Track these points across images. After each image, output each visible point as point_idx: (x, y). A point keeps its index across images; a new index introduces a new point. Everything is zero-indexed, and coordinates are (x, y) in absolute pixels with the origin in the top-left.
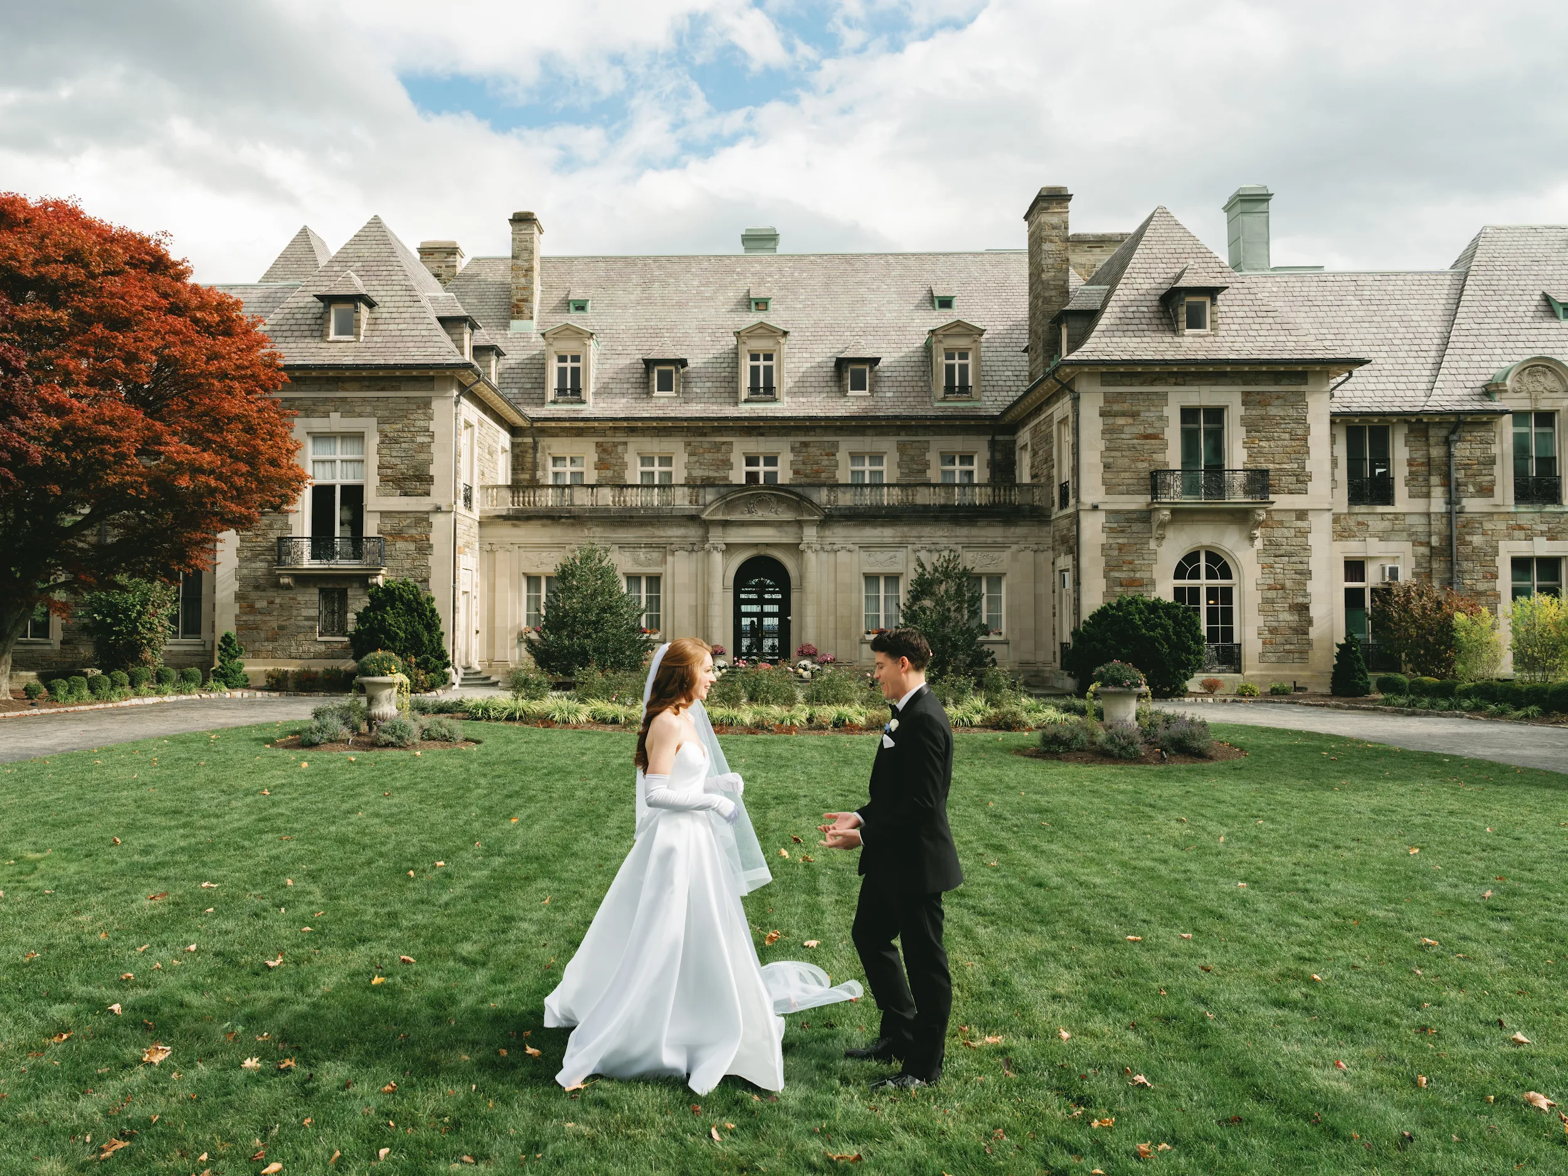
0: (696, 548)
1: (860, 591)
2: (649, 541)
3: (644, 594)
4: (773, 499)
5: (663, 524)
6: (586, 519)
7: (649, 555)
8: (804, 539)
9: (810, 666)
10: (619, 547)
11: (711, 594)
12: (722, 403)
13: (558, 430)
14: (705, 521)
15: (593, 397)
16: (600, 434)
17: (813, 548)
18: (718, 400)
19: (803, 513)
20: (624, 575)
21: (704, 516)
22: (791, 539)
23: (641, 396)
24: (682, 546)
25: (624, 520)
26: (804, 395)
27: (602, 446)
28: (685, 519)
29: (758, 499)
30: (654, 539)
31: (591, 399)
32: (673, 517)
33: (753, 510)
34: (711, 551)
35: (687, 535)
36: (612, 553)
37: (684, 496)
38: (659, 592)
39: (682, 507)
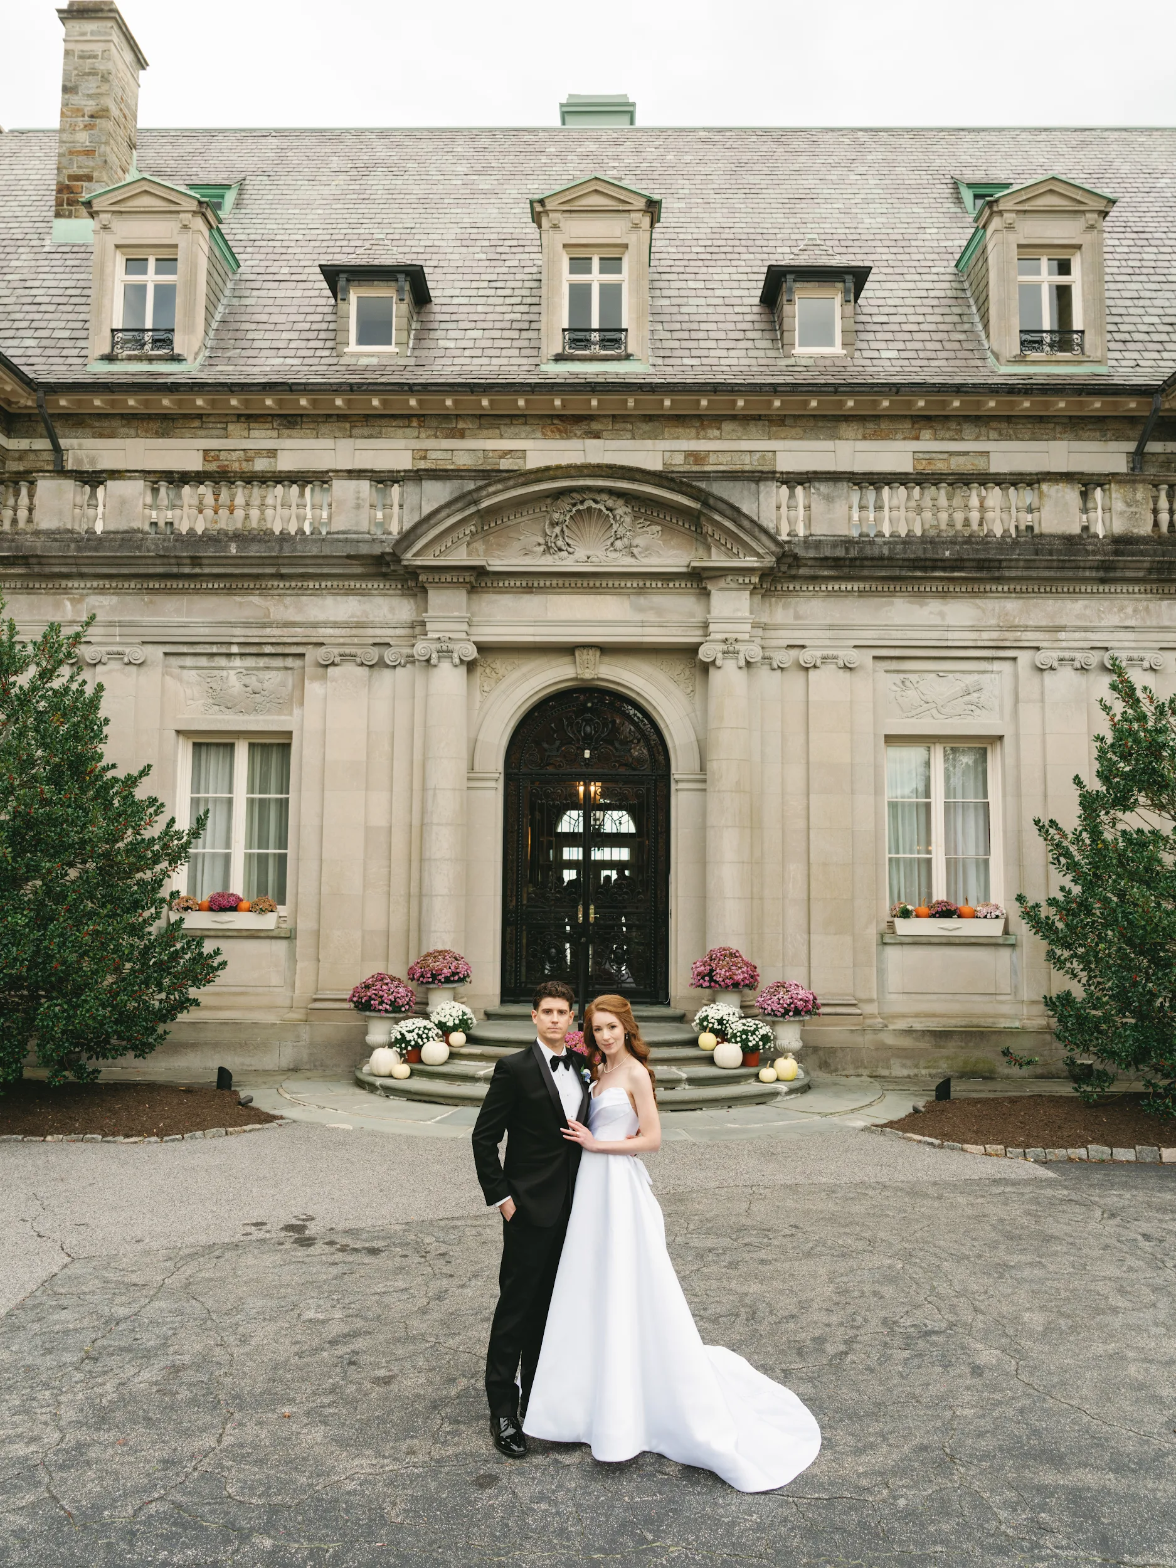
0: (389, 656)
1: (877, 789)
2: (253, 635)
3: (241, 795)
4: (621, 509)
5: (293, 584)
6: (64, 570)
7: (254, 678)
8: (712, 627)
9: (737, 1026)
10: (166, 654)
11: (430, 793)
12: (503, 368)
13: (116, 423)
14: (418, 571)
15: (207, 354)
16: (215, 432)
17: (741, 656)
18: (495, 361)
19: (709, 549)
20: (181, 739)
21: (409, 555)
22: (674, 631)
23: (319, 353)
24: (353, 651)
25: (175, 570)
26: (694, 353)
27: (217, 458)
28: (359, 570)
29: (574, 510)
30: (268, 631)
31: (197, 354)
32: (320, 561)
33: (560, 543)
34: (435, 666)
35: (364, 619)
36: (143, 670)
37: (358, 507)
38: (284, 787)
39: (349, 536)
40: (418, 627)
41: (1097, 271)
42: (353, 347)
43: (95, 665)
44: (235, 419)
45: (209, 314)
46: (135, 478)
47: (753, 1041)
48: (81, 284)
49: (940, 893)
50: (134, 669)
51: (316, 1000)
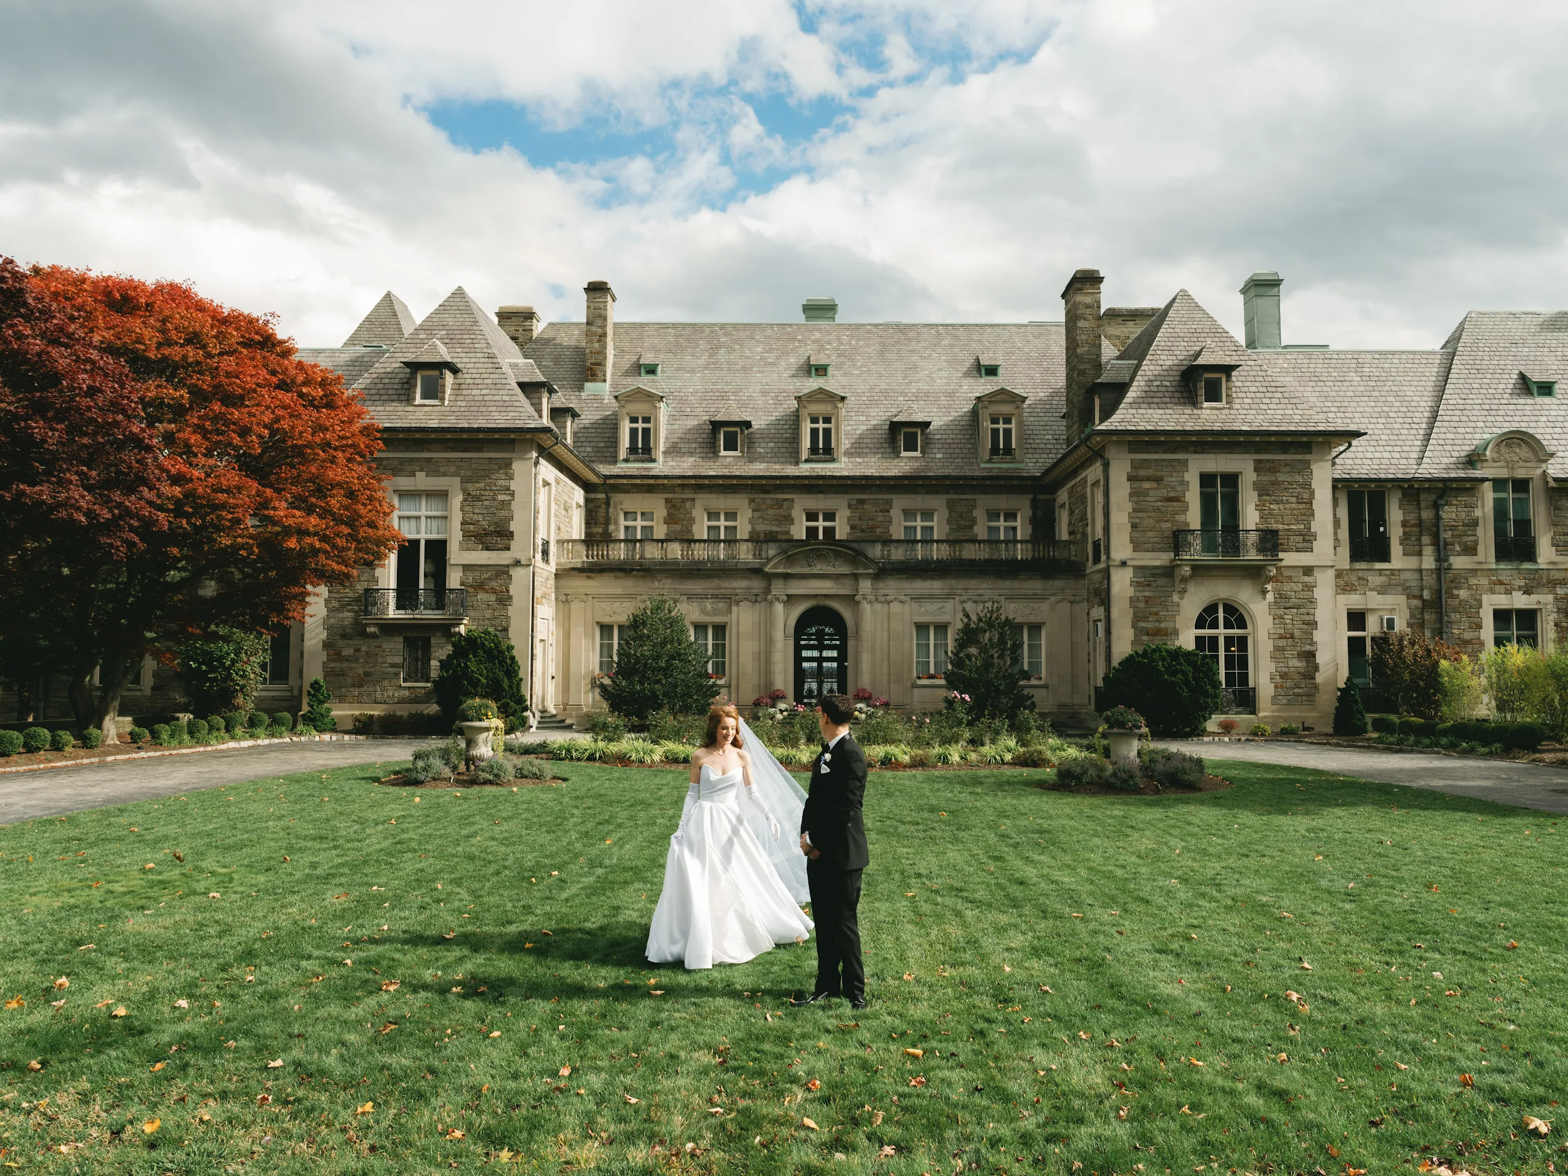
0: (759, 599)
1: (911, 640)
3: (710, 642)
4: (831, 554)
5: (729, 576)
7: (715, 605)
8: (859, 591)
9: (865, 709)
10: (689, 598)
11: (773, 642)
13: (631, 489)
14: (768, 574)
15: (666, 458)
16: (670, 493)
17: (868, 599)
18: (781, 459)
19: (859, 567)
21: (764, 570)
22: (848, 591)
23: (708, 455)
24: (747, 597)
25: (689, 573)
26: (861, 455)
27: (670, 501)
28: (747, 573)
29: (817, 554)
30: (720, 591)
31: (661, 458)
33: (811, 565)
34: (774, 602)
35: (750, 587)
37: (748, 551)
38: (724, 640)
39: (745, 562)
40: (767, 591)
41: (1021, 424)
44: (678, 488)
49: (932, 671)
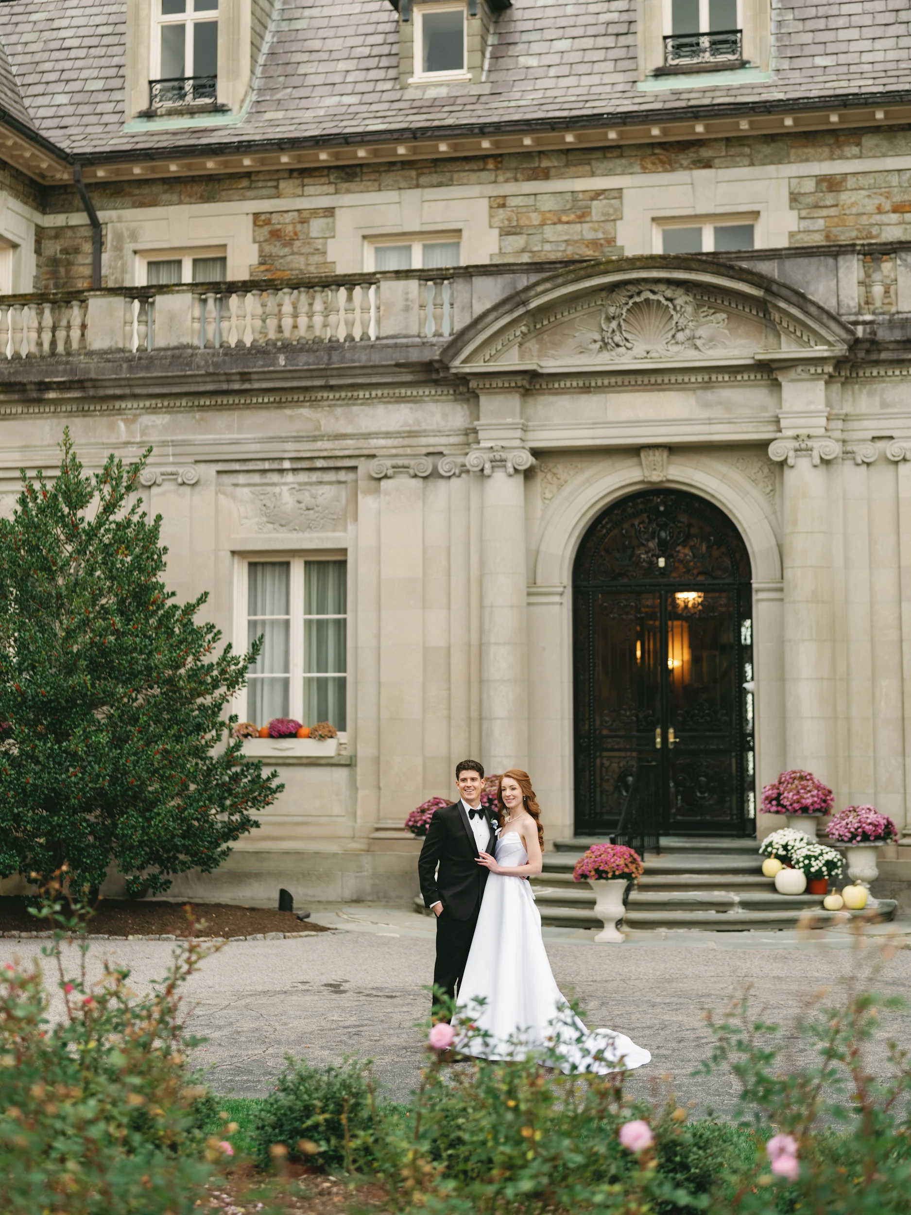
0: (443, 466)
2: (305, 449)
3: (298, 617)
4: (682, 299)
5: (343, 394)
6: (118, 392)
7: (307, 494)
8: (783, 423)
9: (802, 852)
10: (219, 472)
11: (487, 611)
12: (594, 90)
13: (157, 189)
14: (468, 377)
15: (254, 98)
16: (265, 192)
17: (816, 454)
18: (586, 81)
19: (779, 336)
20: (236, 559)
21: (457, 362)
22: (744, 427)
23: (381, 86)
24: (405, 462)
25: (225, 387)
26: (831, 48)
27: (268, 222)
28: (409, 378)
29: (631, 302)
30: (319, 445)
31: (243, 101)
32: (369, 371)
33: (617, 338)
34: (489, 476)
35: (416, 428)
36: (198, 489)
37: (407, 309)
38: (341, 607)
39: (399, 341)
40: (471, 434)
42: (419, 75)
43: (150, 487)
44: (286, 175)
45: (255, 47)
46: (183, 291)
47: (816, 866)
48: (113, 19)
50: (187, 489)
51: (378, 829)
